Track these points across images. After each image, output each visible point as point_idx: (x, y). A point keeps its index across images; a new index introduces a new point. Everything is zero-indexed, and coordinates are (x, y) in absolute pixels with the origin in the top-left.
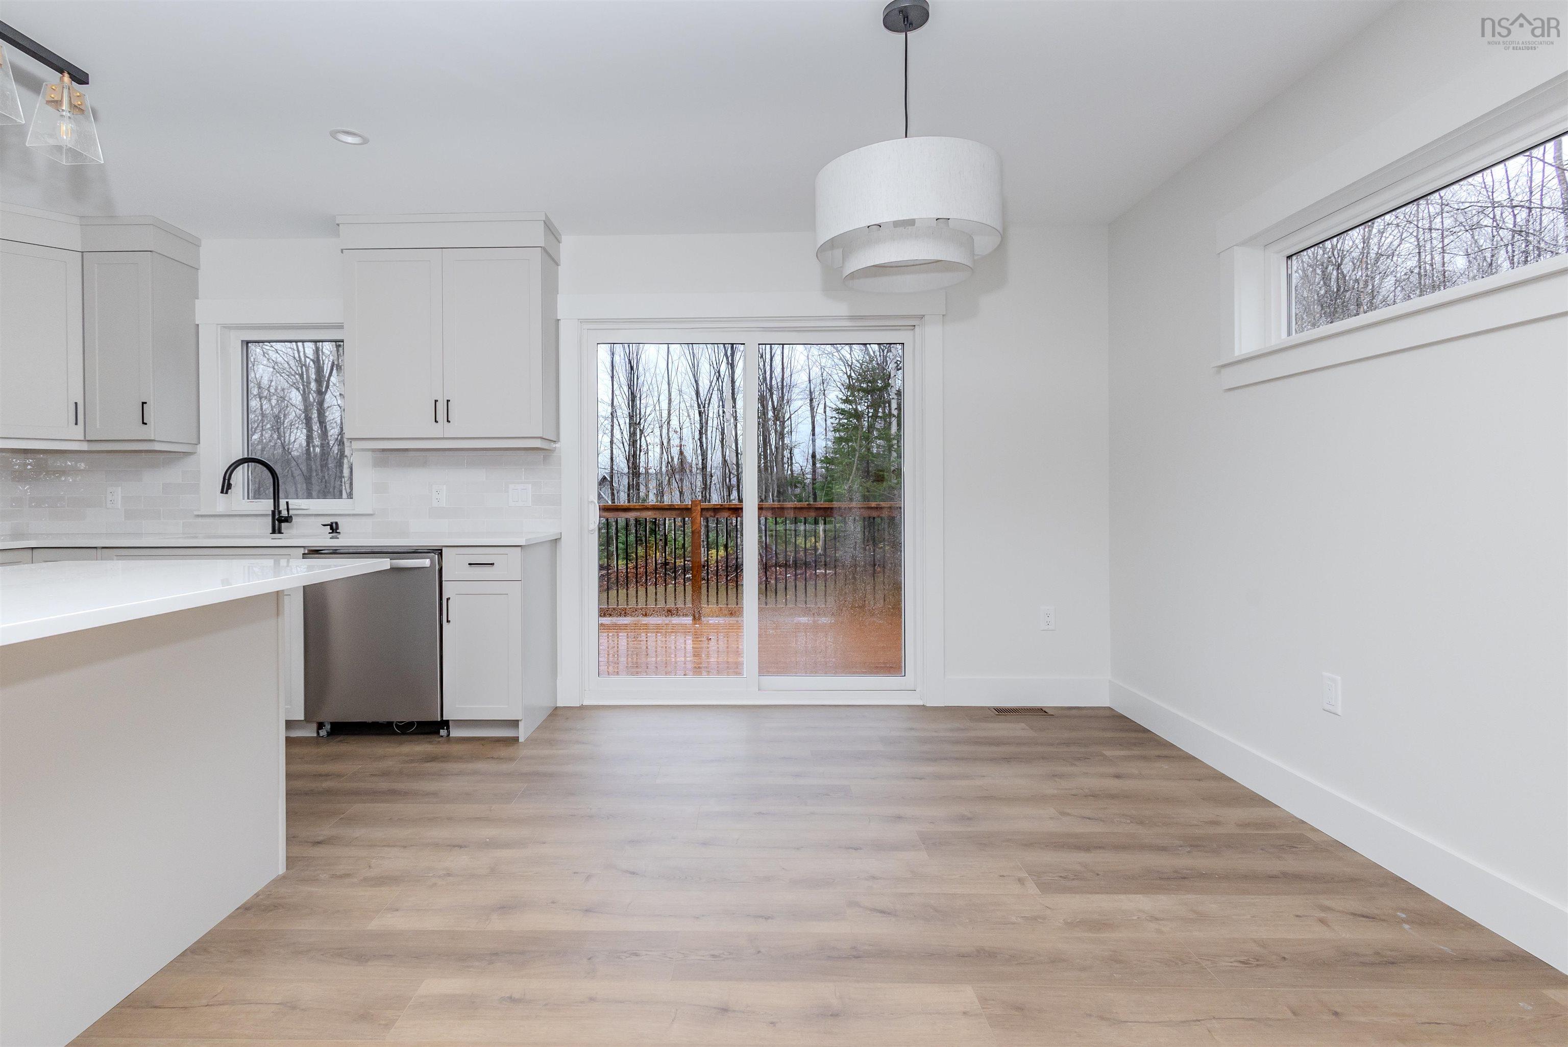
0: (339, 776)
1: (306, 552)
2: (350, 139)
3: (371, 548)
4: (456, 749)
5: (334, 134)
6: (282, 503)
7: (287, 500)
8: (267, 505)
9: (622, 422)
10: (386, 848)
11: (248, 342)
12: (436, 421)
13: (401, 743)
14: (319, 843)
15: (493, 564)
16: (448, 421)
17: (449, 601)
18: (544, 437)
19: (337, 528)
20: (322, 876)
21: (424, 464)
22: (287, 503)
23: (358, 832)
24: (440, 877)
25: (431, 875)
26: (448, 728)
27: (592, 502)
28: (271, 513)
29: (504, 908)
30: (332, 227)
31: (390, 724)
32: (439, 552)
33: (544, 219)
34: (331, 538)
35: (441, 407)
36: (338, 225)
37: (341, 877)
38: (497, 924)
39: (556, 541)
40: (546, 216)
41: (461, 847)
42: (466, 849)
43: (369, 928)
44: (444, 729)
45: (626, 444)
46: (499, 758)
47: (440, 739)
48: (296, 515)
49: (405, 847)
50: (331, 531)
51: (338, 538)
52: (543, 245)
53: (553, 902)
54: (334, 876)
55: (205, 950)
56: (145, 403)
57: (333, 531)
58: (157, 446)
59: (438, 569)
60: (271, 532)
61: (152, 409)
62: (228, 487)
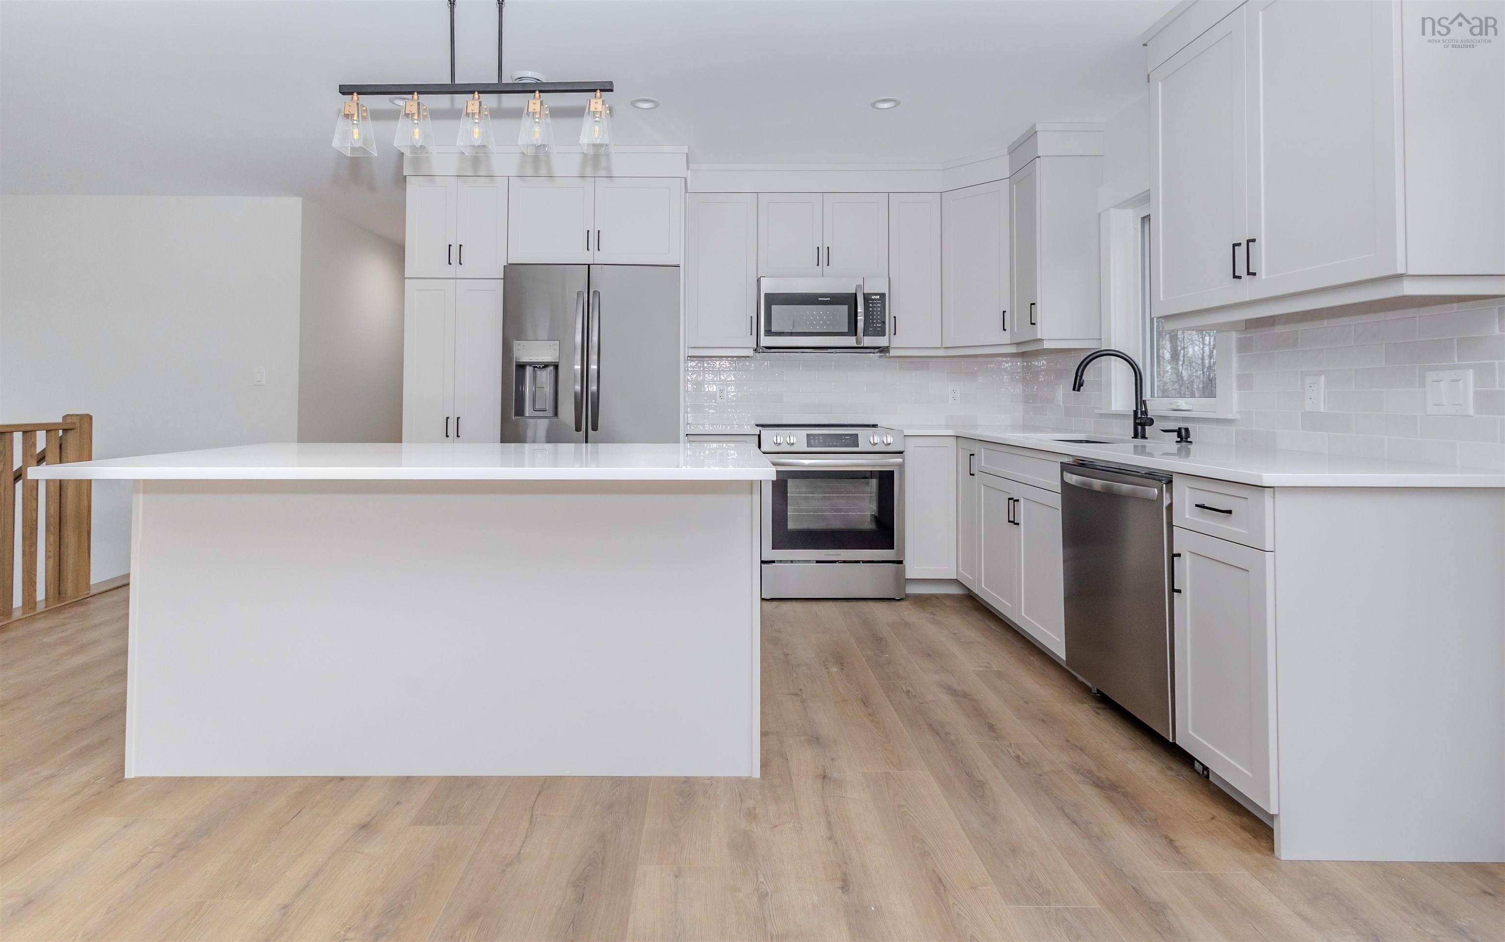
11: (1148, 218)
12: (1237, 277)
15: (1230, 512)
16: (1251, 274)
17: (1178, 559)
19: (1188, 436)
22: (1144, 402)
28: (1132, 413)
32: (1169, 480)
35: (1244, 253)
36: (1147, 46)
50: (1179, 439)
56: (1034, 304)
57: (1182, 439)
58: (1047, 345)
59: (1166, 506)
60: (1133, 436)
61: (1039, 309)
62: (1081, 385)
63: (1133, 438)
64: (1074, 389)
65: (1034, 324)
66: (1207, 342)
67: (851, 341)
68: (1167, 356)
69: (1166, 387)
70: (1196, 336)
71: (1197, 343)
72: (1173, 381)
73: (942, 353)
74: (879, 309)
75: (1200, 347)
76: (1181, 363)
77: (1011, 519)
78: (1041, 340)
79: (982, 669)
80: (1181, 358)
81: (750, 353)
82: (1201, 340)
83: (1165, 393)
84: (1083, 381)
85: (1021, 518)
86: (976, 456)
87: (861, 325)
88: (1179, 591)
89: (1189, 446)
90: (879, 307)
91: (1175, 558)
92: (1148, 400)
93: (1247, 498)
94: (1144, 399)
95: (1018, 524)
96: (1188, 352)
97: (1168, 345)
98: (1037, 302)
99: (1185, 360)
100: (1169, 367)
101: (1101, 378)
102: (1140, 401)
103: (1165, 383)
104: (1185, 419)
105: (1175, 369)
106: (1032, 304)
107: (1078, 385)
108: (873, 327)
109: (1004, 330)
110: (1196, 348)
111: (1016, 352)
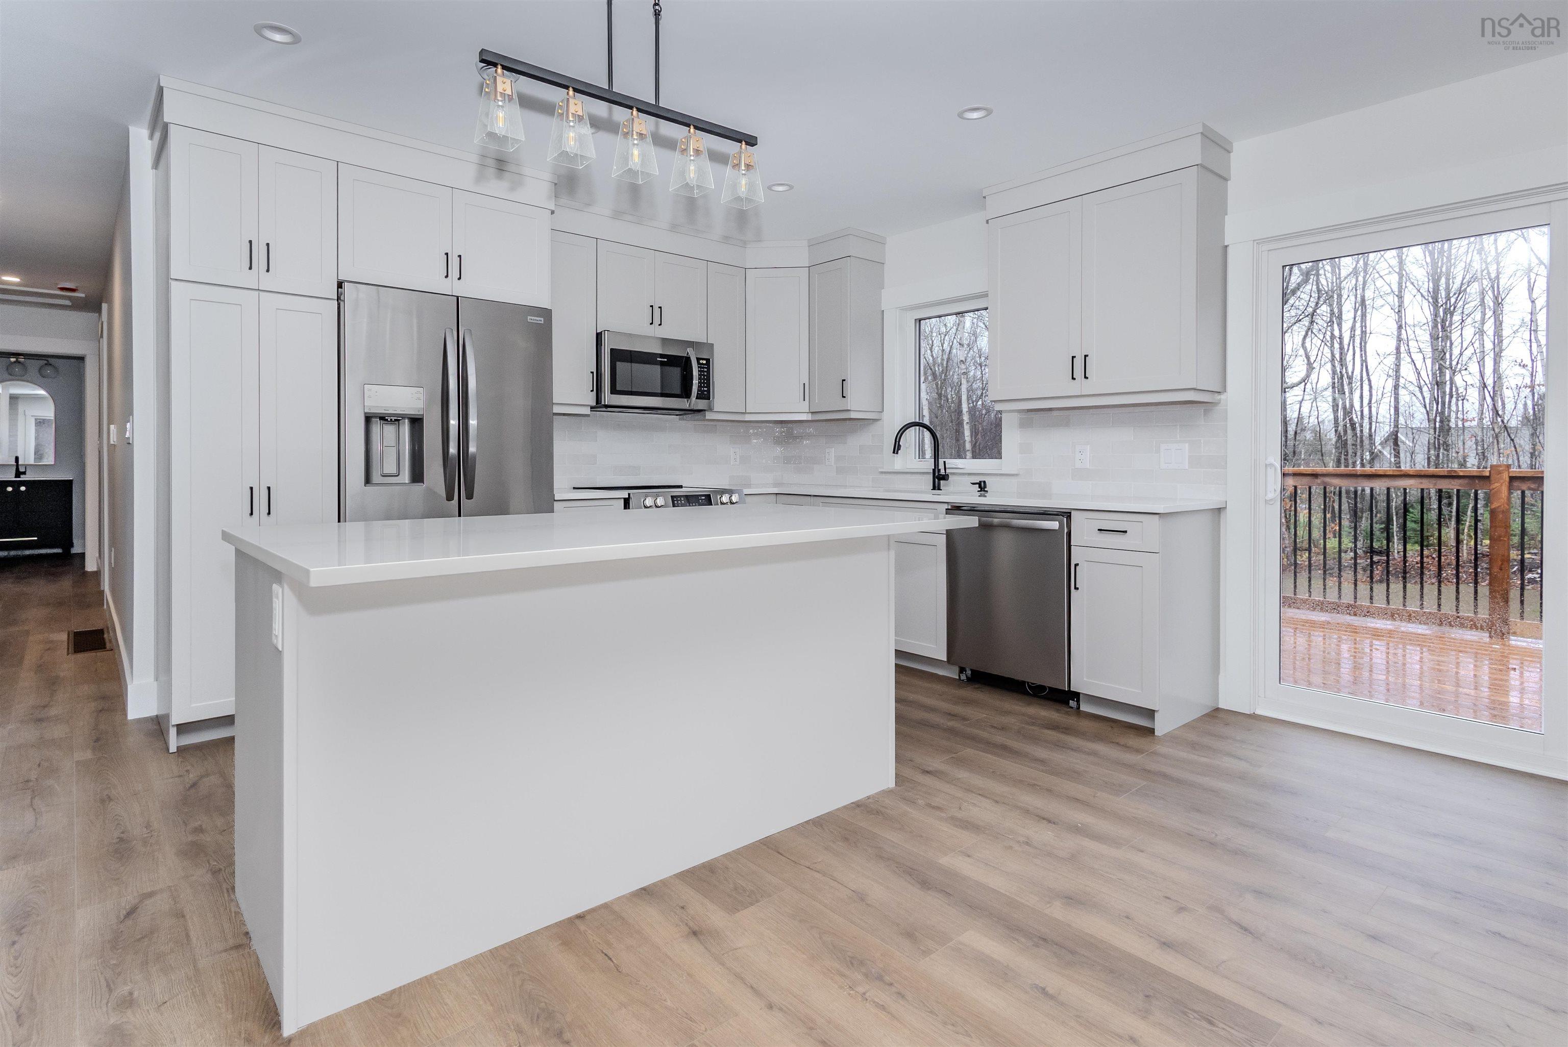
0: (964, 719)
1: (950, 507)
2: (975, 115)
3: (1011, 507)
4: (1085, 724)
5: (961, 115)
6: (941, 461)
7: (945, 460)
8: (929, 465)
9: (1418, 358)
10: (980, 797)
11: (920, 320)
12: (1073, 378)
13: (1029, 704)
14: (928, 772)
15: (1126, 532)
16: (1086, 377)
17: (1077, 568)
18: (1198, 388)
19: (985, 487)
20: (920, 802)
21: (1066, 423)
22: (945, 462)
23: (963, 774)
24: (1019, 842)
25: (1010, 837)
26: (1078, 701)
27: (1271, 465)
28: (932, 471)
29: (1071, 900)
30: (980, 200)
31: (1023, 683)
32: (1068, 515)
33: (1201, 131)
34: (979, 496)
35: (1079, 363)
36: (985, 197)
37: (934, 808)
38: (1057, 911)
39: (1219, 511)
40: (1204, 125)
41: (1050, 821)
42: (1054, 825)
43: (940, 861)
44: (1074, 700)
45: (1425, 389)
46: (1125, 746)
47: (1069, 710)
48: (953, 474)
49: (997, 802)
50: (979, 489)
51: (986, 496)
52: (1199, 162)
53: (1127, 917)
54: (929, 805)
55: (821, 826)
57: (981, 489)
58: (854, 415)
59: (1066, 532)
60: (932, 489)
61: (848, 385)
62: (899, 449)
64: (894, 452)
65: (845, 397)
67: (685, 404)
74: (708, 374)
78: (853, 411)
81: (587, 411)
84: (900, 446)
87: (694, 388)
88: (1078, 589)
90: (706, 372)
93: (1142, 522)
98: (850, 379)
104: (970, 475)
106: (843, 380)
107: (897, 448)
108: (702, 391)
109: (804, 400)
111: (811, 420)
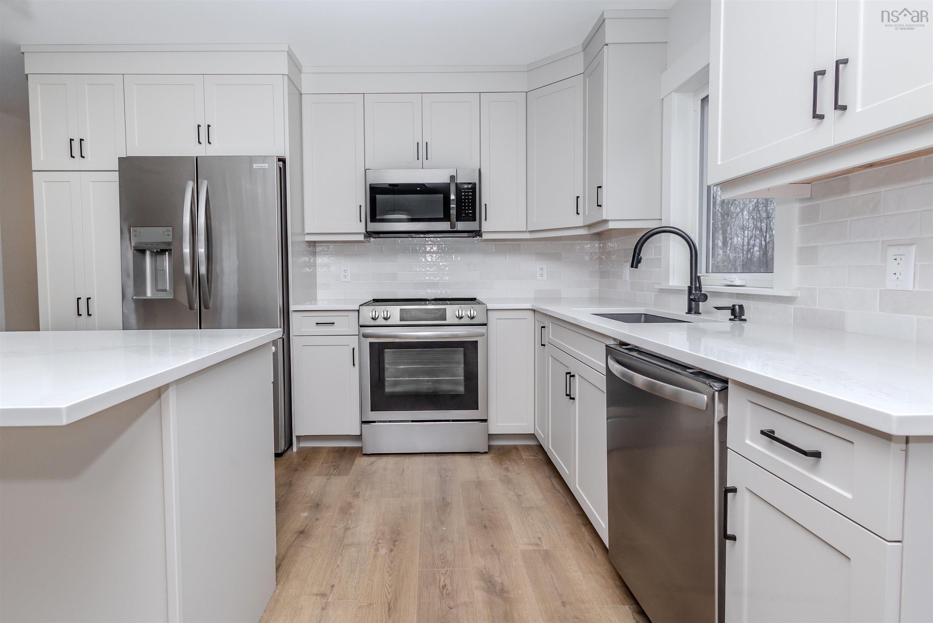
16: (839, 108)
19: (742, 313)
28: (687, 289)
35: (829, 82)
50: (733, 317)
56: (600, 187)
57: (735, 317)
58: (611, 225)
59: (719, 420)
60: (687, 312)
61: (604, 191)
62: (639, 261)
63: (687, 313)
64: (632, 266)
65: (600, 206)
66: (746, 235)
67: (445, 226)
68: (720, 244)
69: (719, 265)
70: (739, 231)
71: (740, 235)
72: (723, 260)
73: (527, 236)
74: (470, 197)
75: (741, 238)
76: (729, 248)
77: (568, 393)
78: (606, 221)
79: (530, 548)
80: (729, 245)
81: (360, 238)
82: (742, 233)
83: (717, 270)
84: (641, 258)
85: (576, 394)
86: (546, 328)
87: (453, 212)
88: (733, 538)
89: (743, 325)
90: (470, 195)
91: (729, 494)
92: (703, 276)
93: (852, 443)
94: (698, 275)
95: (573, 399)
96: (734, 241)
97: (721, 237)
98: (603, 185)
99: (732, 246)
100: (721, 252)
101: (661, 256)
102: (695, 278)
103: (718, 262)
104: (739, 296)
105: (725, 252)
106: (599, 187)
107: (636, 262)
108: (465, 213)
109: (578, 213)
110: (739, 239)
111: (588, 233)
